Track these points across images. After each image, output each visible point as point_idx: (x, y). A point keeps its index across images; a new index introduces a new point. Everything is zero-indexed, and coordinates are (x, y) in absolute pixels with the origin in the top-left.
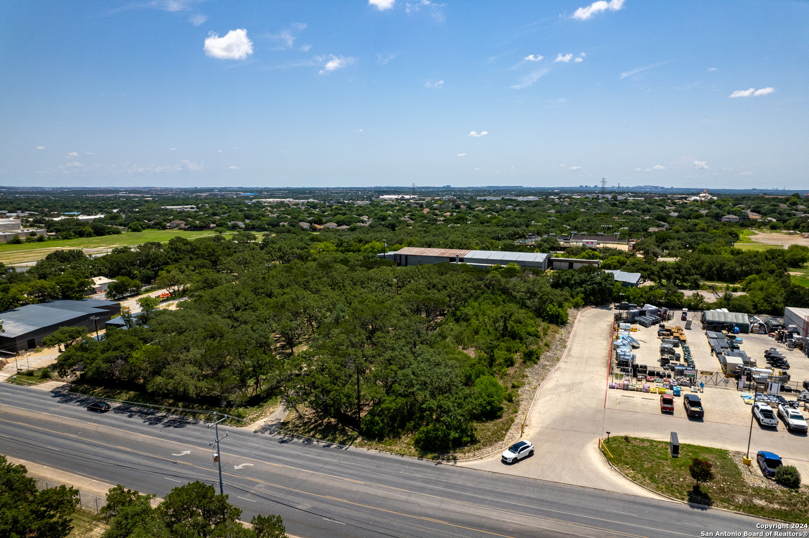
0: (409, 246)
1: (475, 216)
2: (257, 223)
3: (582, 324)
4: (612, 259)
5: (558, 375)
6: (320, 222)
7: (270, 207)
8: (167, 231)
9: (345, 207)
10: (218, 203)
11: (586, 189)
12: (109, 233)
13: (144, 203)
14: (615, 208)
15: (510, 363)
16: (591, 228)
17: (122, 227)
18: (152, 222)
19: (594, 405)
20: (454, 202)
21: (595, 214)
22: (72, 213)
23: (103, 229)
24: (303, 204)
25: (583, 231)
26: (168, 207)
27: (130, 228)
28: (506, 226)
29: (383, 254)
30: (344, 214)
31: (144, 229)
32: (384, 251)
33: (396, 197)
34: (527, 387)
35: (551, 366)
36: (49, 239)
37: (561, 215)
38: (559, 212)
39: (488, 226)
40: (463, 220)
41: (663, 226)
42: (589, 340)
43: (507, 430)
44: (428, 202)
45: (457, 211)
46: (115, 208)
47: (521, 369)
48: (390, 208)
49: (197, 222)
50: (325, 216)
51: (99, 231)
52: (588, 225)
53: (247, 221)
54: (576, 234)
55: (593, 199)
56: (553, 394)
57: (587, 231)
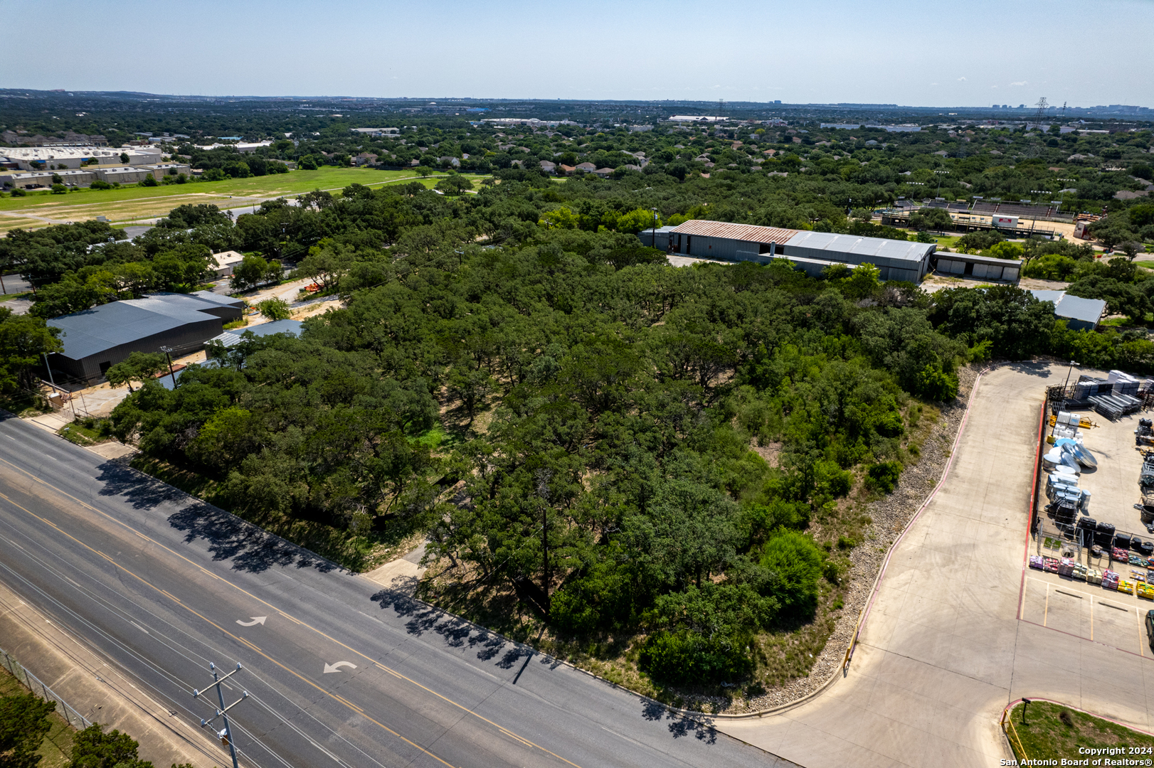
0: (696, 218)
1: (815, 158)
2: (478, 160)
3: (983, 401)
4: (1047, 259)
5: (929, 522)
6: (570, 162)
7: (504, 131)
8: (352, 169)
9: (613, 134)
10: (431, 125)
11: (1005, 110)
12: (271, 172)
13: (328, 123)
14: (1054, 150)
15: (841, 488)
16: (1008, 189)
17: (291, 162)
18: (332, 155)
19: (995, 608)
20: (783, 130)
21: (1017, 161)
22: (231, 138)
23: (263, 165)
24: (552, 128)
25: (993, 195)
26: (361, 130)
27: (301, 163)
28: (864, 181)
29: (651, 231)
30: (609, 148)
31: (320, 165)
32: (654, 225)
33: (694, 118)
34: (867, 547)
35: (918, 498)
36: (192, 178)
37: (957, 162)
38: (954, 156)
39: (834, 180)
40: (794, 165)
41: (1144, 188)
42: (995, 442)
43: (817, 652)
44: (742, 129)
45: (786, 146)
46: (289, 130)
47: (859, 503)
48: (681, 138)
49: (394, 157)
50: (581, 151)
51: (257, 167)
52: (1004, 184)
53: (466, 156)
54: (979, 200)
55: (1015, 131)
56: (916, 568)
57: (1001, 195)
